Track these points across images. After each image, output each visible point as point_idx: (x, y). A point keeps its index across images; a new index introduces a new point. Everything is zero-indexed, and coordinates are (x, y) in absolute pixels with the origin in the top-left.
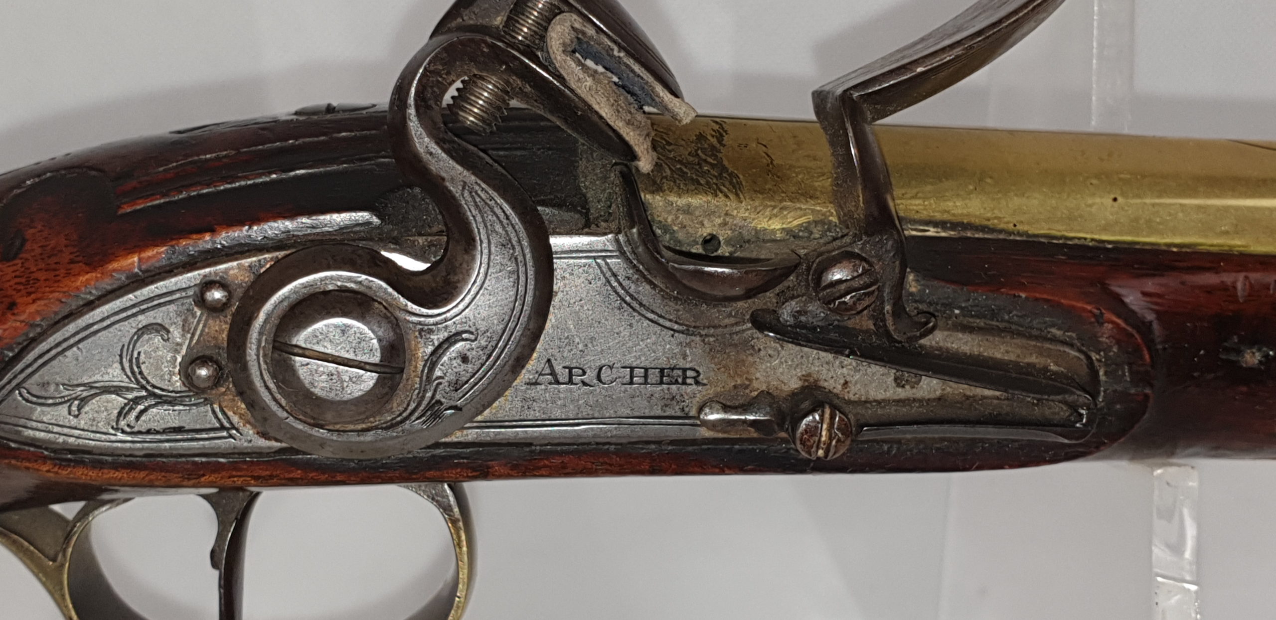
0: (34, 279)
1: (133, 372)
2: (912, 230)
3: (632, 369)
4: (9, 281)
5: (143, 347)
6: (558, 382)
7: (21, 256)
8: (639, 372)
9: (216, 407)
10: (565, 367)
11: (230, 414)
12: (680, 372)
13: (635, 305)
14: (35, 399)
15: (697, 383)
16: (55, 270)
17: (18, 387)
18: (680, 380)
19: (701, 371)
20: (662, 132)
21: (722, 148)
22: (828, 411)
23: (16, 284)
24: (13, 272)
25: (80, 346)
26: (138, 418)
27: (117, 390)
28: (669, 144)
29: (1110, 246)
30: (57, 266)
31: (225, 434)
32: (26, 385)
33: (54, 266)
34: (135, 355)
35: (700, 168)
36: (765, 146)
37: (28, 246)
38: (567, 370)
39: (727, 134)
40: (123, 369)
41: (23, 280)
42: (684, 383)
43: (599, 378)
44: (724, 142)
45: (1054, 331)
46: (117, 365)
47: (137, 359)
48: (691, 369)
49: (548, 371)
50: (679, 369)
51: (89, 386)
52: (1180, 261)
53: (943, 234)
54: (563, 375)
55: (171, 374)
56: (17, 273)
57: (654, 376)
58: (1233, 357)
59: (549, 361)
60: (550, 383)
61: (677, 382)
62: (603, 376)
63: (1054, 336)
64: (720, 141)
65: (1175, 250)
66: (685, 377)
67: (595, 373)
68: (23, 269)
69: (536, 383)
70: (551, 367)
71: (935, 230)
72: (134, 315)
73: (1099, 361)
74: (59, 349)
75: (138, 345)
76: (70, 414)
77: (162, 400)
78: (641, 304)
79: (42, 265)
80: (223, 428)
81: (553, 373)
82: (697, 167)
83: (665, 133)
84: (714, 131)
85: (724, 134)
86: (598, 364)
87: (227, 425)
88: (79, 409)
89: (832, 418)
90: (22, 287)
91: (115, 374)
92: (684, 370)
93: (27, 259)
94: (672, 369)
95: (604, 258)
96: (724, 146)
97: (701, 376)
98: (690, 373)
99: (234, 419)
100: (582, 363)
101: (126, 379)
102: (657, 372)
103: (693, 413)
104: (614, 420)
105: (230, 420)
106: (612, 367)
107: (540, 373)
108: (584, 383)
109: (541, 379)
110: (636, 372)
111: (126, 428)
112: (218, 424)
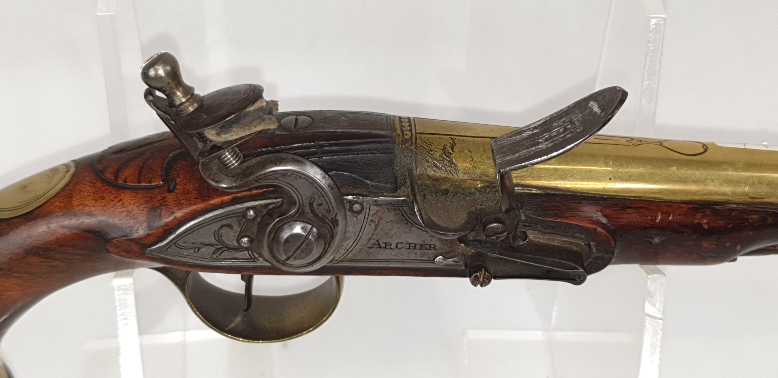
0: (181, 203)
1: (218, 238)
2: (527, 190)
3: (410, 244)
4: (171, 202)
5: (223, 231)
6: (380, 247)
7: (175, 191)
8: (412, 245)
9: (250, 252)
10: (383, 243)
11: (255, 254)
12: (428, 246)
13: (413, 223)
14: (181, 247)
15: (435, 249)
16: (190, 201)
17: (175, 243)
18: (428, 248)
19: (436, 245)
20: (429, 144)
21: (453, 153)
22: (483, 271)
23: (175, 204)
24: (173, 198)
25: (199, 230)
26: (220, 254)
27: (212, 245)
28: (432, 151)
29: (606, 197)
30: (190, 199)
31: (252, 260)
32: (178, 242)
33: (189, 199)
34: (220, 233)
35: (444, 162)
36: (471, 152)
37: (178, 187)
38: (385, 244)
39: (456, 145)
40: (215, 238)
41: (177, 203)
42: (430, 249)
43: (397, 247)
44: (454, 150)
45: (577, 234)
46: (213, 236)
47: (221, 235)
48: (433, 245)
49: (377, 244)
50: (428, 244)
51: (202, 243)
52: (633, 204)
53: (539, 192)
54: (383, 245)
55: (233, 240)
56: (174, 199)
57: (418, 247)
58: (650, 239)
59: (378, 240)
60: (378, 248)
61: (427, 249)
62: (399, 246)
63: (577, 236)
64: (452, 149)
65: (632, 198)
66: (430, 247)
67: (395, 245)
68: (176, 198)
69: (372, 247)
70: (378, 242)
71: (536, 190)
72: (220, 220)
73: (593, 245)
74: (191, 231)
75: (221, 230)
76: (195, 252)
77: (229, 249)
78: (415, 223)
79: (184, 197)
80: (252, 258)
81: (379, 244)
82: (442, 162)
83: (430, 145)
84: (451, 144)
85: (455, 146)
86: (397, 242)
87: (253, 257)
88: (198, 250)
89: (485, 274)
90: (177, 206)
91: (212, 240)
92: (430, 245)
93: (178, 193)
94: (426, 245)
95: (402, 207)
96: (454, 151)
97: (437, 247)
98: (432, 246)
99: (256, 256)
100: (390, 241)
101: (216, 241)
102: (420, 245)
103: (432, 259)
104: (402, 261)
105: (254, 256)
106: (402, 243)
107: (374, 244)
108: (391, 248)
109: (374, 246)
110: (411, 245)
111: (216, 258)
112: (249, 257)
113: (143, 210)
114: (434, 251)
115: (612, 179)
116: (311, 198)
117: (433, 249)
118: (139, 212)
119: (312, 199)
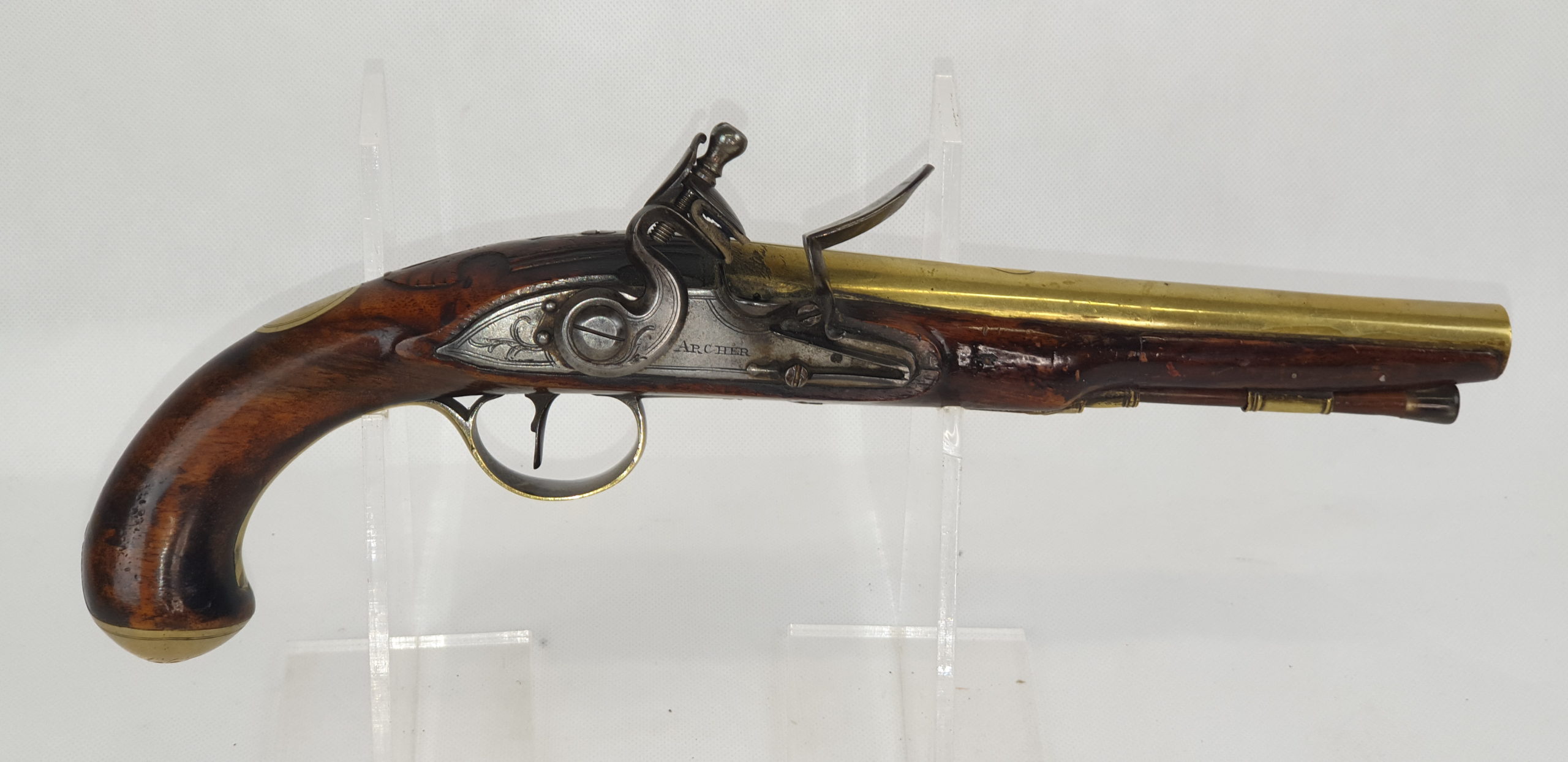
0: (478, 296)
1: (515, 334)
3: (719, 347)
4: (469, 297)
5: (520, 325)
6: (687, 351)
9: (547, 352)
11: (552, 356)
12: (739, 350)
13: (721, 320)
14: (475, 344)
15: (747, 355)
17: (469, 339)
18: (740, 353)
19: (748, 350)
21: (764, 257)
25: (495, 324)
26: (515, 355)
27: (508, 342)
28: (739, 255)
29: (929, 309)
31: (549, 364)
32: (472, 338)
34: (516, 328)
36: (782, 257)
38: (692, 346)
39: (767, 251)
40: (511, 334)
41: (473, 296)
42: (741, 355)
43: (705, 350)
44: (766, 254)
46: (509, 332)
47: (517, 330)
48: (744, 349)
49: (684, 346)
50: (739, 348)
51: (497, 340)
53: (857, 299)
54: (690, 349)
55: (530, 337)
57: (728, 351)
59: (684, 342)
60: (685, 351)
61: (738, 354)
62: (707, 350)
64: (764, 254)
65: (957, 312)
66: (742, 352)
67: (704, 348)
68: (474, 292)
69: (678, 351)
70: (685, 344)
72: (518, 312)
74: (487, 324)
75: (518, 324)
76: (488, 351)
77: (525, 348)
78: (724, 320)
80: (548, 361)
81: (686, 347)
82: (753, 264)
83: (738, 250)
84: (761, 249)
86: (705, 344)
87: (550, 360)
88: (492, 350)
91: (508, 336)
92: (742, 349)
94: (736, 348)
95: (710, 299)
97: (749, 352)
98: (744, 351)
99: (554, 358)
100: (698, 343)
101: (511, 338)
102: (730, 350)
103: (744, 368)
104: (710, 369)
105: (552, 358)
106: (710, 346)
107: (681, 347)
108: (699, 352)
109: (681, 349)
110: (721, 348)
111: (510, 359)
112: (546, 360)
113: (436, 307)
114: (746, 357)
115: (934, 289)
116: (654, 325)
117: (745, 354)
118: (432, 309)
119: (653, 327)
